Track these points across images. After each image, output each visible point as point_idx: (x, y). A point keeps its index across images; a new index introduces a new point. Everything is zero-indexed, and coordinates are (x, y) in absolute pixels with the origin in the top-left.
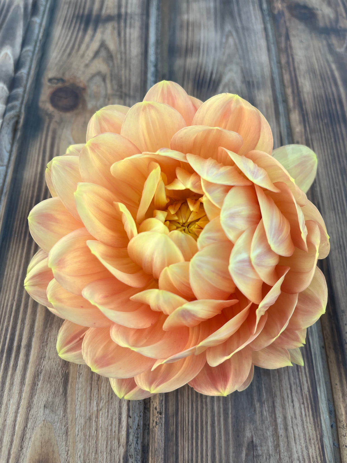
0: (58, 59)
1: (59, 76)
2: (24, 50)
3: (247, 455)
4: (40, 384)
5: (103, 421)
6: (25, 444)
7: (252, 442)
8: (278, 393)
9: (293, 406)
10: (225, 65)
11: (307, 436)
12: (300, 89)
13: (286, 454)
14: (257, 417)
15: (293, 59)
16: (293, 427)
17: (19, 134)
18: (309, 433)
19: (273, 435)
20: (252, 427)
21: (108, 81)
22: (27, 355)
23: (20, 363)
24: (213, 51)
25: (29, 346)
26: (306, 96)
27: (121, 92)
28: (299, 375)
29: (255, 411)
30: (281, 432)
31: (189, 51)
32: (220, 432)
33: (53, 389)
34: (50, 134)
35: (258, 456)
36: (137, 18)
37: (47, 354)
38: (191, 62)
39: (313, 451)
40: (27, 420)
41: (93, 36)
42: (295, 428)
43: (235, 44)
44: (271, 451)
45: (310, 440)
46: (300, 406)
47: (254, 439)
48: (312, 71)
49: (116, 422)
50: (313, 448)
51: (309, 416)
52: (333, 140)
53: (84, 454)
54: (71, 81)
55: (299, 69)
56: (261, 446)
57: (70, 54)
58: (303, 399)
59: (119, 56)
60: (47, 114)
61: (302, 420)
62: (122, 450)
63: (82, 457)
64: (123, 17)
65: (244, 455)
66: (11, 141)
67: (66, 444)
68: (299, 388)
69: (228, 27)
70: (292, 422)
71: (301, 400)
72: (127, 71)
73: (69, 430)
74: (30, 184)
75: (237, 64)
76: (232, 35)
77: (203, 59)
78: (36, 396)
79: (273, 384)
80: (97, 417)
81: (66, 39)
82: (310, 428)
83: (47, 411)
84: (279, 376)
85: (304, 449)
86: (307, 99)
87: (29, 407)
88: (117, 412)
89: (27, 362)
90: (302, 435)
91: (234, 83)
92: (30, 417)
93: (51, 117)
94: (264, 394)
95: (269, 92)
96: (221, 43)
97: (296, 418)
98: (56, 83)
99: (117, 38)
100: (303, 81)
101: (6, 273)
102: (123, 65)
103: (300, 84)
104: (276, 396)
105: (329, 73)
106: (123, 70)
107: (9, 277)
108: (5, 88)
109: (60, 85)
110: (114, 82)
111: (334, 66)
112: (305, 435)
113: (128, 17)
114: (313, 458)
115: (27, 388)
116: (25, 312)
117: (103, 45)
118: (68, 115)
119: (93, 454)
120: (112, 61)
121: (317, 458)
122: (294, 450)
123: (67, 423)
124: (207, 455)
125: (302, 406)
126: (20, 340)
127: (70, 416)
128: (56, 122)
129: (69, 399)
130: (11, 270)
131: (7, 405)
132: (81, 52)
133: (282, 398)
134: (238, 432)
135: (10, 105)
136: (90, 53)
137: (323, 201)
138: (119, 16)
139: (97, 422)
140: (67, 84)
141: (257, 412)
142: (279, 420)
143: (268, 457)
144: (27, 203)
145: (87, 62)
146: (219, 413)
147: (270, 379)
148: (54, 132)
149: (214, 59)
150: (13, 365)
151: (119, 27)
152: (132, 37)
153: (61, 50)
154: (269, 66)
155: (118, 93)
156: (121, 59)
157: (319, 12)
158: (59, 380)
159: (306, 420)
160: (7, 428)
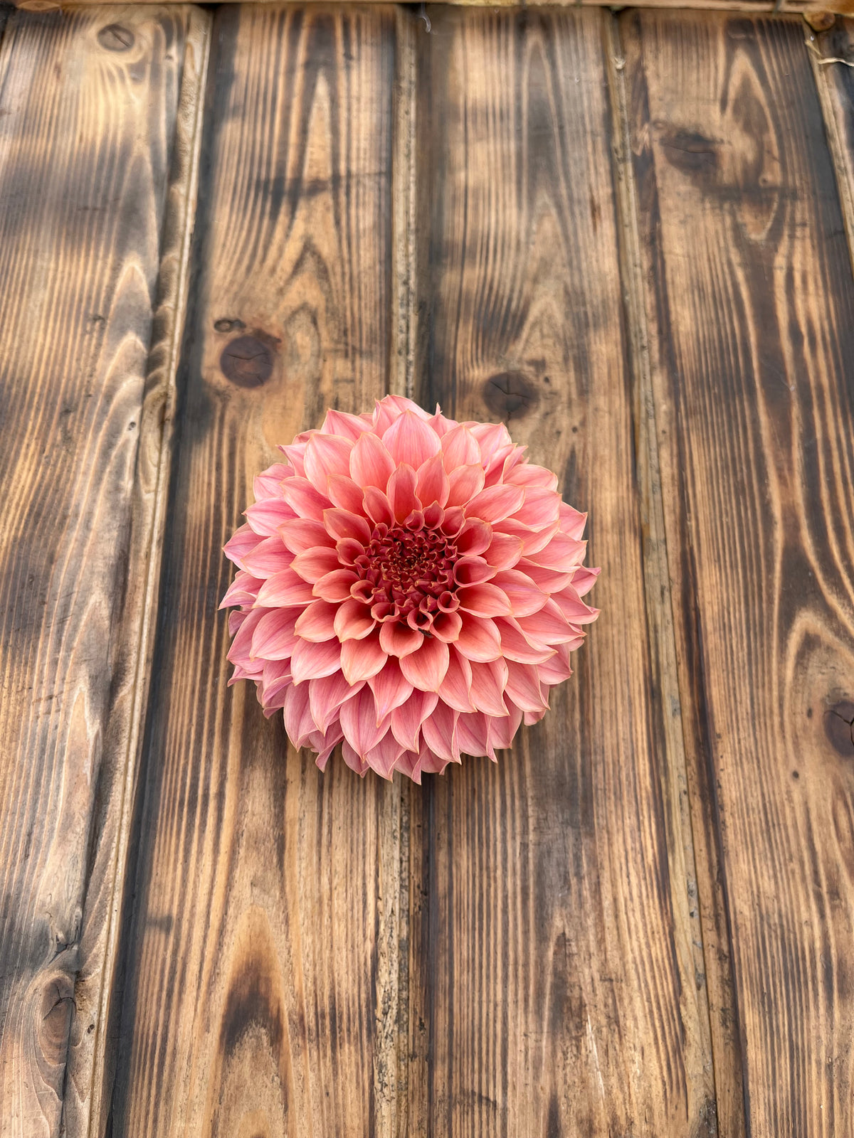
0: (229, 278)
1: (233, 315)
2: (165, 259)
3: (555, 953)
4: (242, 851)
5: (340, 905)
6: (226, 940)
7: (564, 934)
8: (606, 864)
9: (629, 883)
10: (535, 281)
11: (649, 927)
12: (673, 328)
13: (615, 953)
14: (573, 899)
15: (663, 262)
16: (626, 913)
17: (169, 431)
18: (651, 922)
19: (595, 925)
20: (564, 913)
21: (321, 322)
22: (220, 809)
23: (211, 821)
24: (513, 252)
25: (221, 795)
26: (682, 340)
27: (346, 344)
28: (640, 836)
29: (569, 889)
30: (609, 920)
31: (467, 254)
32: (515, 919)
33: (262, 859)
34: (226, 431)
35: (571, 955)
36: (369, 183)
37: (250, 808)
38: (472, 276)
39: (659, 950)
40: (226, 903)
41: (290, 227)
42: (630, 914)
43: (556, 236)
44: (593, 949)
45: (653, 933)
46: (640, 881)
47: (567, 931)
48: (697, 287)
49: (358, 907)
50: (658, 945)
51: (653, 897)
52: (726, 428)
53: (314, 952)
54: (256, 325)
55: (673, 283)
56: (577, 940)
57: (249, 269)
58: (644, 872)
59: (338, 269)
60: (218, 393)
61: (642, 904)
62: (369, 946)
63: (311, 955)
64: (344, 183)
65: (550, 954)
66: (158, 445)
67: (287, 936)
68: (639, 856)
69: (544, 198)
70: (626, 906)
71: (642, 874)
72: (356, 300)
73: (291, 917)
74: (200, 526)
75: (558, 277)
76: (550, 215)
77: (494, 269)
78: (238, 871)
79: (598, 850)
80: (330, 899)
81: (239, 235)
82: (653, 916)
83: (256, 891)
84: (609, 839)
85: (644, 946)
86: (684, 347)
87: (229, 886)
88: (360, 892)
89: (219, 819)
90: (640, 926)
91: (550, 317)
92: (231, 899)
93: (224, 396)
94: (585, 865)
95: (616, 334)
96: (528, 233)
97: (632, 899)
98: (228, 330)
99: (333, 231)
100: (679, 308)
101: (174, 681)
102: (347, 287)
103: (673, 317)
104: (602, 868)
105: (730, 290)
106: (348, 296)
107: (181, 687)
108: (140, 344)
109: (235, 334)
110: (331, 325)
111: (740, 275)
112: (645, 925)
113: (354, 182)
114: (657, 960)
115: (223, 858)
116: (210, 744)
117: (308, 247)
118: (254, 394)
119: (328, 952)
120: (327, 279)
121: (663, 962)
122: (628, 947)
123: (286, 908)
124: (496, 953)
125: (643, 883)
126: (207, 789)
127: (289, 897)
128: (234, 407)
129: (287, 873)
130: (182, 675)
131: (195, 882)
132: (269, 262)
133: (613, 871)
134: (543, 920)
135: (151, 375)
136: (286, 265)
137: (699, 545)
138: (336, 178)
139: (330, 907)
140: (248, 331)
141: (573, 891)
142: (607, 903)
143: (587, 957)
144: (198, 560)
145: (282, 284)
146: (515, 893)
147: (595, 842)
148: (234, 429)
149: (516, 267)
150: (200, 824)
151: (337, 204)
152: (361, 226)
153: (232, 259)
154: (618, 279)
155: (341, 346)
156: (343, 274)
157: (725, 150)
158: (268, 845)
159: (648, 903)
160: (197, 917)
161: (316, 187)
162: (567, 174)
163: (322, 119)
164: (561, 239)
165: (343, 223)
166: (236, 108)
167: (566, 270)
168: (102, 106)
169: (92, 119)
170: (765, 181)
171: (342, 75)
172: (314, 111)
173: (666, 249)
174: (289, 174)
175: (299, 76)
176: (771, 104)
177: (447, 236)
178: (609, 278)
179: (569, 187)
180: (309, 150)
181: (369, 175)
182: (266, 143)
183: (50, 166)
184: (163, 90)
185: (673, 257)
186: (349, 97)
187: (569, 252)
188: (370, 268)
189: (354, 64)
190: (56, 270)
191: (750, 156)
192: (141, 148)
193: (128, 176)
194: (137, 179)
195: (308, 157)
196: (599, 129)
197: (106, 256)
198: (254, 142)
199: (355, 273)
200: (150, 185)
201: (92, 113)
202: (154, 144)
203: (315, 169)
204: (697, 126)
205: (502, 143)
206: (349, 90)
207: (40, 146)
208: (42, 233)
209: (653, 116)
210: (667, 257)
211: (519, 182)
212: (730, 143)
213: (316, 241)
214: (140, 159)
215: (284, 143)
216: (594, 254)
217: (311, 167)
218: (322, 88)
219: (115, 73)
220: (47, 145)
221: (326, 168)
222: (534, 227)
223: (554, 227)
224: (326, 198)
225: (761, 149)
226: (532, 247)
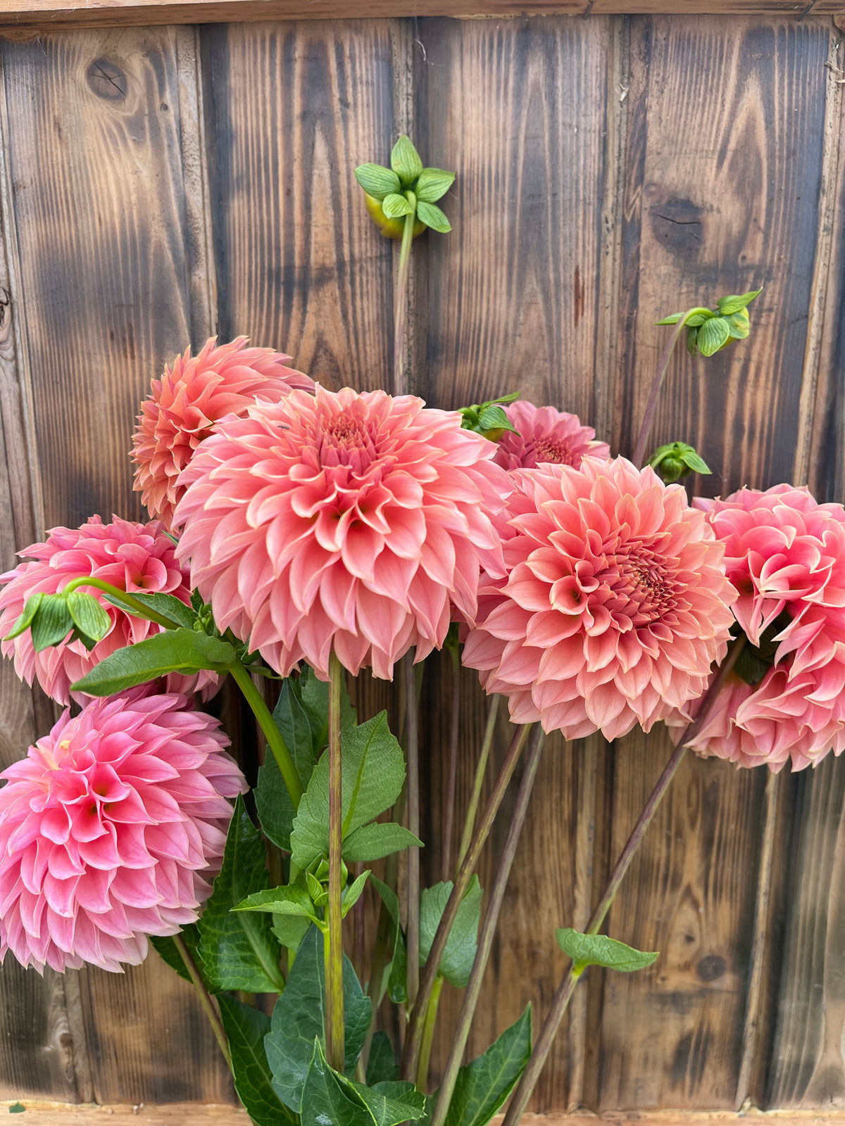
161: (324, 276)
162: (556, 254)
163: (323, 192)
164: (545, 331)
165: (350, 317)
166: (239, 178)
167: (547, 365)
168: (111, 177)
169: (105, 195)
170: (744, 258)
171: (339, 127)
172: (315, 179)
173: (638, 341)
174: (297, 262)
175: (297, 130)
176: (771, 156)
177: (443, 329)
178: (584, 372)
179: (556, 270)
180: (314, 230)
181: (371, 258)
182: (273, 223)
183: (79, 255)
184: (166, 154)
185: (644, 348)
186: (347, 161)
187: (551, 344)
188: (375, 365)
189: (350, 112)
190: (110, 373)
191: (736, 228)
192: (158, 233)
193: (151, 267)
194: (160, 269)
195: (313, 239)
196: (592, 197)
197: (148, 358)
198: (261, 221)
199: (363, 370)
200: (173, 276)
201: (104, 186)
202: (169, 225)
203: (321, 254)
204: (690, 188)
205: (496, 217)
206: (347, 151)
207: (65, 231)
208: (90, 334)
209: (647, 176)
210: (638, 348)
211: (510, 266)
212: (719, 211)
213: (328, 337)
214: (159, 246)
215: (290, 223)
216: (573, 346)
217: (317, 252)
218: (321, 151)
219: (115, 131)
220: (70, 228)
221: (331, 253)
222: (521, 318)
223: (539, 317)
224: (332, 288)
225: (749, 216)
226: (518, 339)
